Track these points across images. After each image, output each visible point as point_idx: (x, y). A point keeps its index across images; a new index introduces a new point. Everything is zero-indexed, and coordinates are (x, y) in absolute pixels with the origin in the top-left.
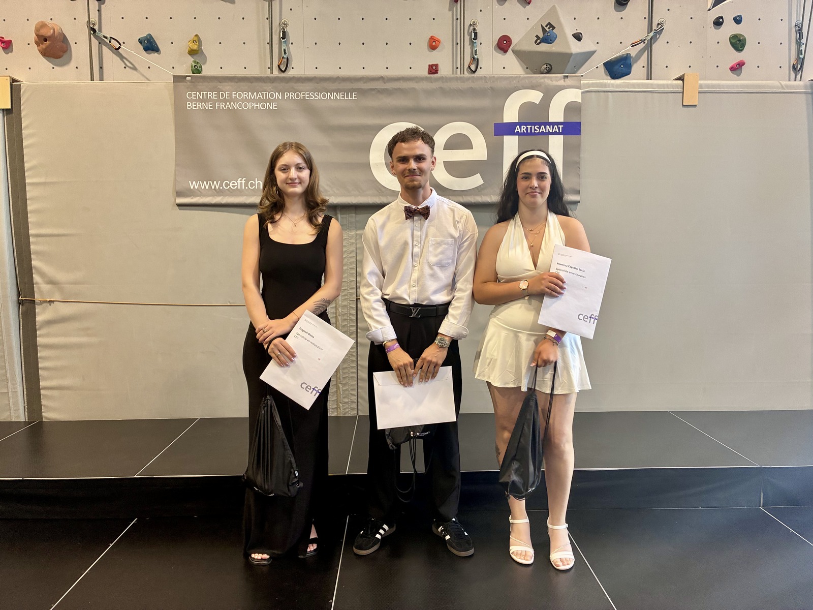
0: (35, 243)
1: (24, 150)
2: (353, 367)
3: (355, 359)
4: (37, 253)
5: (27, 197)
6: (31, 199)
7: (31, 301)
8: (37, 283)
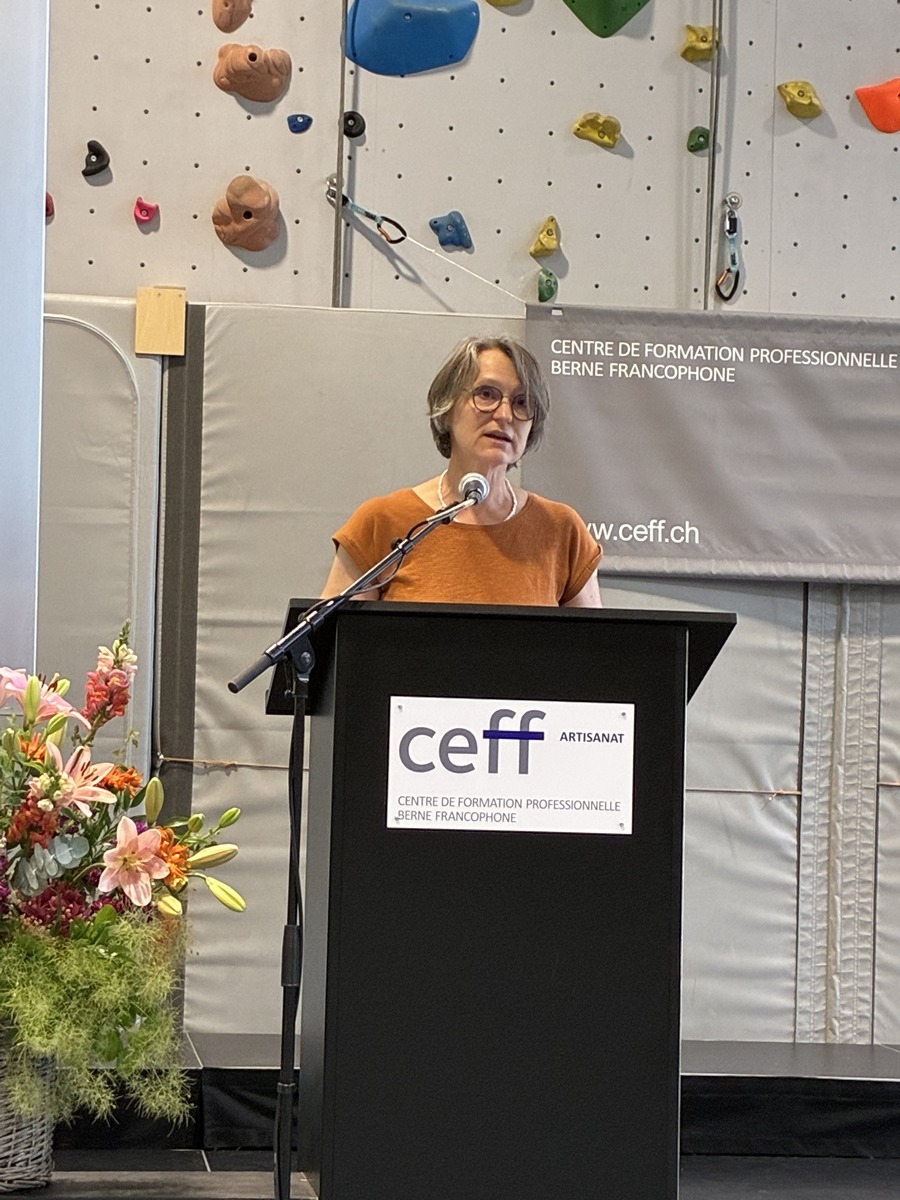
0: (205, 640)
1: (203, 442)
2: (863, 938)
3: (869, 919)
4: (207, 661)
5: (201, 541)
6: (209, 546)
7: (185, 766)
8: (202, 726)
